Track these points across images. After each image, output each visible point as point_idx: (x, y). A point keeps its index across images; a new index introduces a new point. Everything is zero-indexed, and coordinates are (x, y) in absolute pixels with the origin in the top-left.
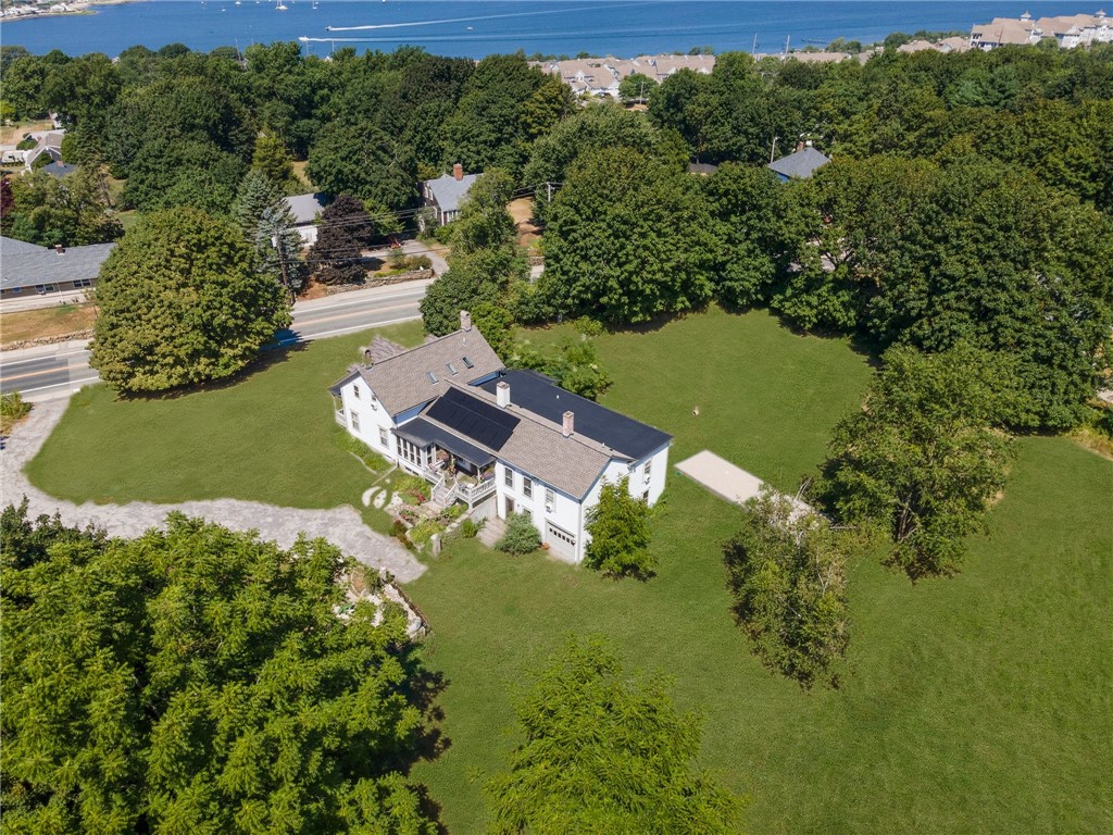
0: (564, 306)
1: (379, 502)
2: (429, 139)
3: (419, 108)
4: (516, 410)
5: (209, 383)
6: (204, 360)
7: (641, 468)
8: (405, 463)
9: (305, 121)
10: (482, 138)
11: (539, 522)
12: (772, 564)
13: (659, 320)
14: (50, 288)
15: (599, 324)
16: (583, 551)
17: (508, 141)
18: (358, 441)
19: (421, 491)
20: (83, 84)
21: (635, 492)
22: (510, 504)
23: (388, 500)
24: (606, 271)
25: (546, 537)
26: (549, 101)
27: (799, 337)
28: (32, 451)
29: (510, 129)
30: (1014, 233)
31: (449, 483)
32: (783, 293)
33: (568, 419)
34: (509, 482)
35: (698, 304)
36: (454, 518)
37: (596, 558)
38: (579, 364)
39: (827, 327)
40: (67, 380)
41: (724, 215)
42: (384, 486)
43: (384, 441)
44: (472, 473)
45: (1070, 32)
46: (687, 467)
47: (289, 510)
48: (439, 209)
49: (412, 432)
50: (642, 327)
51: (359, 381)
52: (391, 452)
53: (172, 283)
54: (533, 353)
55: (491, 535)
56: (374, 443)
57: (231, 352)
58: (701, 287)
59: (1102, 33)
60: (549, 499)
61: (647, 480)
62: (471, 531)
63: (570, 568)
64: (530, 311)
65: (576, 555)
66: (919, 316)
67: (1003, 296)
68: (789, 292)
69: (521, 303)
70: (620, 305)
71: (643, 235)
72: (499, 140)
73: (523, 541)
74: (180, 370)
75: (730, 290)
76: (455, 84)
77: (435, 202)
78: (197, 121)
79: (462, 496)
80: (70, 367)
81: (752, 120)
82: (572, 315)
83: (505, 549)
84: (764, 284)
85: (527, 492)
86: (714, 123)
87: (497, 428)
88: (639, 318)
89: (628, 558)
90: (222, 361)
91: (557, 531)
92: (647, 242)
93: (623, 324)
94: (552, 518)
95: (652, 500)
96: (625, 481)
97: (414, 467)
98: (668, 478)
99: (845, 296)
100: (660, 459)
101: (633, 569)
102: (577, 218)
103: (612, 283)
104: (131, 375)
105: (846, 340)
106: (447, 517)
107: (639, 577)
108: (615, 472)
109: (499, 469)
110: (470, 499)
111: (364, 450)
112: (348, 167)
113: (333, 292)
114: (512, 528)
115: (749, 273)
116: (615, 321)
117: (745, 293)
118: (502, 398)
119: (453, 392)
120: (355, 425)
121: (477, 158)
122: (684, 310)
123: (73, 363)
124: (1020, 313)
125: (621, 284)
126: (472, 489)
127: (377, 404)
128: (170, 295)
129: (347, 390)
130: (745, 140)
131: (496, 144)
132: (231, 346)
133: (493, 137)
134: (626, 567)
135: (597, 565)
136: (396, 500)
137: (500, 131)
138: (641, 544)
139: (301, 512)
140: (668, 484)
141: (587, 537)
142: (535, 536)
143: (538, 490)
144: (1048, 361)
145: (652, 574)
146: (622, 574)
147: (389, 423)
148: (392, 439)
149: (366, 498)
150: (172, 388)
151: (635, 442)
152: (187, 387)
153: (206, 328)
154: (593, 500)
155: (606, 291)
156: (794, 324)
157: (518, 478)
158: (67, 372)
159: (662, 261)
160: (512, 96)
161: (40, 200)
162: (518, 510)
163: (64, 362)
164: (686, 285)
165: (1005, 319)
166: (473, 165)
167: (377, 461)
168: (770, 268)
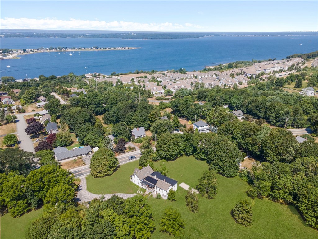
0: (160, 158)
1: (139, 192)
2: (130, 120)
3: (128, 114)
4: (158, 179)
5: (109, 175)
6: (108, 172)
7: (174, 186)
8: (142, 187)
9: (98, 108)
10: (141, 121)
11: (161, 194)
12: (190, 198)
13: (175, 159)
14: (72, 157)
15: (166, 160)
16: (167, 198)
17: (146, 121)
18: (134, 184)
19: (144, 191)
20: (53, 104)
21: (173, 190)
22: (157, 192)
23: (140, 192)
24: (167, 153)
25: (162, 196)
26: (153, 115)
27: (198, 161)
28: (86, 187)
29: (146, 119)
30: (224, 149)
31: (149, 190)
32: (195, 153)
33: (164, 180)
34: (157, 189)
35: (182, 155)
36: (150, 194)
37: (169, 199)
38: (164, 170)
39: (202, 159)
40: (83, 174)
41: (185, 141)
42: (139, 190)
43: (139, 184)
44: (152, 188)
45: (267, 69)
46: (180, 185)
47: (127, 194)
48: (135, 137)
49: (143, 182)
50: (173, 160)
51: (136, 176)
52: (140, 185)
53: (105, 161)
54: (158, 169)
55: (155, 196)
56: (137, 184)
57: (112, 170)
58: (182, 153)
59: (276, 68)
60: (162, 191)
61: (175, 188)
62: (152, 196)
63: (165, 200)
64: (155, 159)
65: (166, 198)
66: (213, 160)
67: (224, 158)
68: (196, 153)
69: (153, 158)
70: (169, 157)
71: (172, 147)
72: (144, 121)
73: (159, 197)
74: (105, 173)
75: (187, 153)
76: (134, 109)
77: (134, 135)
78: (87, 119)
79: (151, 191)
80: (82, 172)
81: (191, 111)
82: (161, 159)
83: (157, 198)
84: (192, 152)
85: (159, 190)
86: (184, 110)
87: (155, 182)
88: (172, 159)
89: (173, 198)
90: (111, 171)
91: (163, 195)
92: (173, 148)
93: (170, 160)
94: (163, 194)
95: (176, 190)
96: (172, 188)
97: (143, 187)
98: (177, 187)
99: (204, 155)
100: (176, 185)
101: (174, 200)
102: (162, 144)
103: (168, 155)
104: (98, 174)
105: (205, 161)
106: (149, 194)
107: (175, 201)
108: (171, 187)
109: (155, 187)
110: (152, 192)
111: (135, 185)
112: (120, 131)
113: (120, 155)
114: (158, 195)
115: (189, 150)
116: (168, 160)
117: (189, 153)
118: (155, 177)
119: (148, 177)
120: (134, 181)
121: (140, 124)
122: (179, 156)
123: (82, 171)
124: (226, 160)
125: (169, 155)
126: (152, 190)
127: (138, 179)
128: (104, 163)
129: (133, 177)
130: (190, 115)
131: (143, 122)
132: (112, 169)
133: (143, 121)
134: (173, 200)
135: (169, 200)
136: (142, 192)
137: (144, 119)
138: (174, 197)
139: (129, 194)
140: (178, 188)
141: (168, 196)
142: (161, 196)
143: (161, 190)
144: (230, 167)
145: (176, 201)
146: (172, 201)
147: (140, 181)
148: (140, 184)
149: (137, 192)
150: (104, 176)
151: (173, 183)
152: (106, 175)
153: (109, 167)
154: (168, 191)
155: (166, 156)
156: (197, 159)
157: (158, 189)
158: (82, 173)
159: (175, 151)
160: (146, 113)
161: (61, 138)
162: (158, 193)
163: (80, 171)
164: (179, 153)
165: (224, 161)
166: (139, 126)
167: (138, 186)
168: (193, 149)
